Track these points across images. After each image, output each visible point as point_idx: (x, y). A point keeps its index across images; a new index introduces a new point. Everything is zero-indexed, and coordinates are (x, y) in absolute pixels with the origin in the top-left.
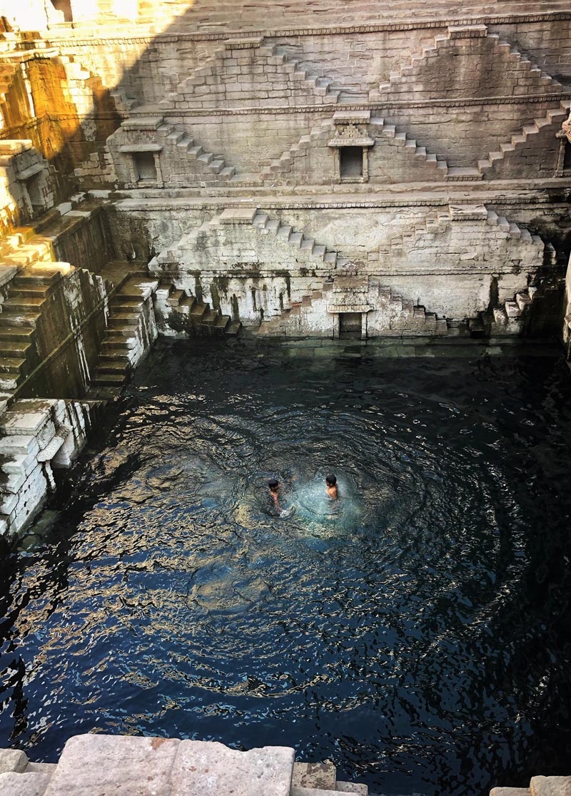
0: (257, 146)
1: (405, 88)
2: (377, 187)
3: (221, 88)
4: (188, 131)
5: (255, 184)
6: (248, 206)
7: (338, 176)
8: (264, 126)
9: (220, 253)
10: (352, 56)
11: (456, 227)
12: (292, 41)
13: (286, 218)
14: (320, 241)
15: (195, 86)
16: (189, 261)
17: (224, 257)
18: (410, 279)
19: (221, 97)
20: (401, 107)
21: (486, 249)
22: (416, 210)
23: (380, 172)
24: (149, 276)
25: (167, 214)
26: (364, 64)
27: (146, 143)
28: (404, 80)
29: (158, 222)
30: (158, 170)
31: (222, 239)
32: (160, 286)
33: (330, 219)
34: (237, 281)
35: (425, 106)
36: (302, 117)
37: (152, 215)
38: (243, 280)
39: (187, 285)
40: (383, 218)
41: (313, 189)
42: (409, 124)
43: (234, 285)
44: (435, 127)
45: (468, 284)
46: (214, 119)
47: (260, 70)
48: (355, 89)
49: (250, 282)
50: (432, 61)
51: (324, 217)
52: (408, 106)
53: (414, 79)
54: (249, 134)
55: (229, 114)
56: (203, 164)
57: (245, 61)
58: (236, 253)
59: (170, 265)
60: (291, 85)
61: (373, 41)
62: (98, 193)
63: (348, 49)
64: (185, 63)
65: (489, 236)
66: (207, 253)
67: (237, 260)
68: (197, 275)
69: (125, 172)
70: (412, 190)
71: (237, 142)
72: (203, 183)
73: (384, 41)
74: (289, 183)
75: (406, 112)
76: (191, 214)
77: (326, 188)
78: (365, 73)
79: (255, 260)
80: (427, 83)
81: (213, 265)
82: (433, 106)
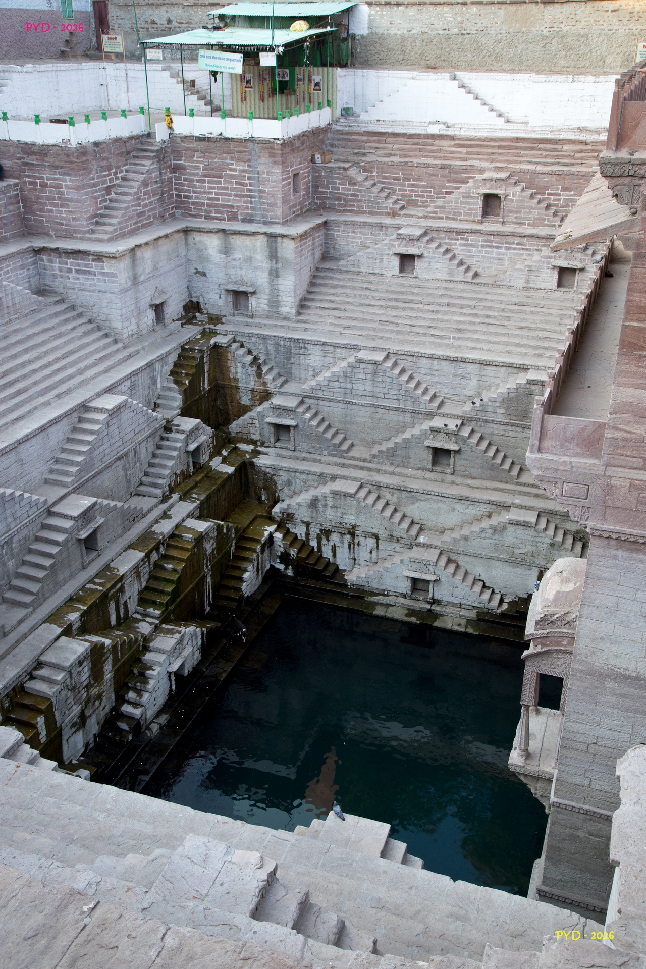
0: (373, 429)
1: (490, 409)
2: (459, 480)
3: (349, 386)
4: (320, 409)
5: (365, 460)
6: (354, 479)
7: (429, 466)
8: (379, 416)
9: (327, 513)
10: (455, 375)
11: (510, 529)
12: (410, 359)
13: (384, 493)
14: (408, 514)
15: (329, 381)
16: (303, 514)
17: (330, 516)
18: (473, 559)
19: (348, 391)
20: (487, 422)
21: (534, 548)
22: (485, 506)
23: (463, 469)
24: (270, 519)
25: (293, 474)
26: (463, 382)
27: (286, 418)
28: (490, 403)
29: (285, 479)
30: (292, 438)
31: (330, 503)
32: (276, 530)
33: (418, 500)
34: (339, 535)
35: (506, 424)
36: (409, 415)
37: (281, 473)
38: (342, 534)
39: (299, 531)
40: (458, 506)
41: (409, 472)
42: (492, 434)
43: (335, 538)
44: (513, 440)
45: (519, 571)
46: (341, 405)
47: (380, 379)
48: (456, 398)
49: (348, 537)
50: (512, 395)
51: (413, 497)
52: (493, 422)
53: (498, 404)
54: (367, 420)
55: (353, 404)
56: (327, 439)
57: (369, 371)
58: (339, 515)
59: (288, 514)
60: (403, 392)
61: (471, 368)
62: (243, 447)
63: (452, 371)
64: (327, 359)
65: (537, 539)
66: (317, 511)
67: (339, 520)
68: (308, 524)
69: (267, 434)
70: (486, 488)
71: (357, 424)
72: (325, 453)
73: (480, 370)
74: (391, 464)
75: (491, 425)
76: (310, 477)
77: (419, 473)
78: (464, 389)
79: (353, 522)
80: (507, 409)
81: (321, 519)
82: (512, 425)
